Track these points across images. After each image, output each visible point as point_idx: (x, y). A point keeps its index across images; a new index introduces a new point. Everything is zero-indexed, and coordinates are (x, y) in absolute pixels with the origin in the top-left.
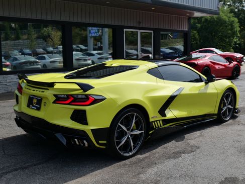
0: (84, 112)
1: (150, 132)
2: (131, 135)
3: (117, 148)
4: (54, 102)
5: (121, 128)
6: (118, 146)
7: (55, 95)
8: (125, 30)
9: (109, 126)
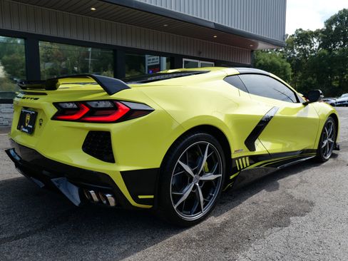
0: (107, 135)
1: (232, 177)
2: (201, 182)
3: (175, 207)
4: (54, 118)
5: (182, 169)
6: (175, 203)
7: (56, 104)
8: (184, 60)
9: (158, 166)
